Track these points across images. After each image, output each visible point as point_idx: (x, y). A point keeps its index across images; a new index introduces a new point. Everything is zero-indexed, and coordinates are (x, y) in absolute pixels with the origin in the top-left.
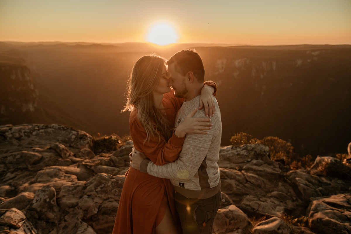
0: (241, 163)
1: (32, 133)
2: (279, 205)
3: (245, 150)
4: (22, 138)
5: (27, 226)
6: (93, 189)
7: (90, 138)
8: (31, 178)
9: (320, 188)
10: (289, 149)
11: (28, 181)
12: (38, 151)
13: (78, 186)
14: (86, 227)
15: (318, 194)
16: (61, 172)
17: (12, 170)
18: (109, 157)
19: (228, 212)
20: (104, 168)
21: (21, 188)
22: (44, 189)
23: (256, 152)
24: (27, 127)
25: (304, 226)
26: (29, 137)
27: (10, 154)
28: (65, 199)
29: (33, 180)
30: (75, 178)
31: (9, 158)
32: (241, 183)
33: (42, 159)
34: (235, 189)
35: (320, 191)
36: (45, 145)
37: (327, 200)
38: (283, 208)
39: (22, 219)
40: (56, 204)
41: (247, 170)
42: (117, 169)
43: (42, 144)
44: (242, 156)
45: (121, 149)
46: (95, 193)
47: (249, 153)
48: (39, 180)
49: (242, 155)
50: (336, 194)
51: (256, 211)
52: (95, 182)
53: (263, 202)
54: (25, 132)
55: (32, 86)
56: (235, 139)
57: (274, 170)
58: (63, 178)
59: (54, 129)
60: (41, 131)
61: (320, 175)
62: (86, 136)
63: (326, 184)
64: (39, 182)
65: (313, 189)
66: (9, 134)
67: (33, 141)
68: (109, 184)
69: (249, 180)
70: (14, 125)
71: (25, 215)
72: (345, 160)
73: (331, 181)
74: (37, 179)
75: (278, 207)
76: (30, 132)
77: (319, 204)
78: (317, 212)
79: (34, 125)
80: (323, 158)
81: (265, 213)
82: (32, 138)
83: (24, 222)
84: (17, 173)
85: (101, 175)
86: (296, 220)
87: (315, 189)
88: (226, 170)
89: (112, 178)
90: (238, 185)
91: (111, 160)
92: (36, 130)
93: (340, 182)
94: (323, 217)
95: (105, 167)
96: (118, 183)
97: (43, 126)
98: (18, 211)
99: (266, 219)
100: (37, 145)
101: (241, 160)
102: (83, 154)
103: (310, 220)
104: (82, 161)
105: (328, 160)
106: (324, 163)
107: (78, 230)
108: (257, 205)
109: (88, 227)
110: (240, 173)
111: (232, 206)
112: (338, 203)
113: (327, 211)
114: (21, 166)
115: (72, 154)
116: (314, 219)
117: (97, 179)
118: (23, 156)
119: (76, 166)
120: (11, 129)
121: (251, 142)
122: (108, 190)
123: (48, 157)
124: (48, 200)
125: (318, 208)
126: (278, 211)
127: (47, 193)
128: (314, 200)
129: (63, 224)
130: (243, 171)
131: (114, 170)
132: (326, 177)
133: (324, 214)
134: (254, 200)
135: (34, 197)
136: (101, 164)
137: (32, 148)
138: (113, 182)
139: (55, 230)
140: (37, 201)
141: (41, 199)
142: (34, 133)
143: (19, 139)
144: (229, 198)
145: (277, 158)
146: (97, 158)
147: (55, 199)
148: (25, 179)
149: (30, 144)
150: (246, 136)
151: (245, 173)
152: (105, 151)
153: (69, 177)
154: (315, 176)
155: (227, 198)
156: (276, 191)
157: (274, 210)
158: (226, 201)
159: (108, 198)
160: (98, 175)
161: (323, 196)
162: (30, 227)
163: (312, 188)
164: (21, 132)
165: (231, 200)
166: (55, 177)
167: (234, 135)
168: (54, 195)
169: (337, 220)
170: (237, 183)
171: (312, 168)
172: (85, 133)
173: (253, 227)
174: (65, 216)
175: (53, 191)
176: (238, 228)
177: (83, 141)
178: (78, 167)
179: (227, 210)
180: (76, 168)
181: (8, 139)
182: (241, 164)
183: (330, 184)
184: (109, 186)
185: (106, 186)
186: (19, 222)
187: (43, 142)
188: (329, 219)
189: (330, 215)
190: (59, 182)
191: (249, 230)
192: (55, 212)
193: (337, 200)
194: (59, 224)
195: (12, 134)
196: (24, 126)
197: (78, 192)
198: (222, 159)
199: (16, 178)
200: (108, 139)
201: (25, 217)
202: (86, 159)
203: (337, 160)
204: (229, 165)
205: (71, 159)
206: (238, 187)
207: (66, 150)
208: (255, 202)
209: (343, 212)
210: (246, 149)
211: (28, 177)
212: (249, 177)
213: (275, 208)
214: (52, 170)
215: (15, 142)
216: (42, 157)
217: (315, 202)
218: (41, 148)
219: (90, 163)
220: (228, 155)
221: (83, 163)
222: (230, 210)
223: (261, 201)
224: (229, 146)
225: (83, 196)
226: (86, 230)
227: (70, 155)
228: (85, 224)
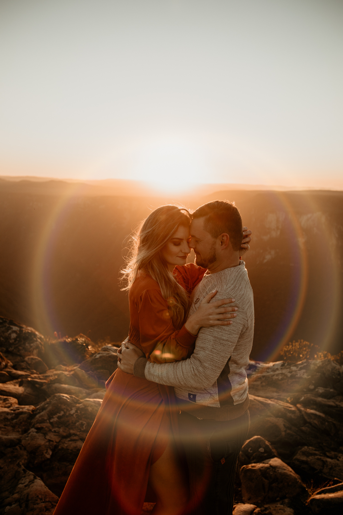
3: (304, 371)
6: (46, 418)
7: (40, 338)
13: (22, 413)
14: (32, 477)
18: (71, 371)
19: (267, 468)
23: (324, 374)
30: (15, 403)
32: (295, 425)
34: (283, 433)
41: (307, 403)
44: (300, 380)
45: (93, 358)
46: (49, 425)
49: (300, 378)
51: (318, 473)
52: (50, 408)
53: (331, 458)
56: (289, 351)
62: (35, 335)
68: (73, 412)
69: (308, 420)
81: (335, 477)
85: (59, 396)
88: (269, 402)
90: (290, 428)
91: (76, 375)
95: (66, 385)
96: (87, 410)
99: (333, 485)
101: (297, 386)
102: (29, 365)
104: (27, 376)
107: (20, 482)
108: (320, 463)
109: (35, 478)
110: (293, 408)
111: (276, 459)
115: (10, 364)
117: (53, 402)
119: (17, 383)
121: (317, 356)
122: (71, 421)
130: (299, 405)
131: (80, 391)
134: (315, 455)
136: (59, 381)
138: (78, 409)
144: (270, 447)
146: (52, 373)
150: (309, 346)
151: (302, 409)
153: (5, 400)
155: (267, 446)
158: (265, 452)
159: (70, 435)
160: (55, 396)
165: (274, 450)
170: (288, 424)
172: (33, 330)
173: (310, 496)
176: (284, 497)
177: (29, 343)
178: (20, 386)
179: (267, 465)
180: (17, 387)
184: (72, 415)
185: (67, 414)
191: (303, 500)
197: (21, 423)
200: (71, 343)
202: (33, 373)
204: (275, 394)
205: (8, 372)
206: (289, 431)
208: (316, 457)
210: (306, 367)
212: (309, 415)
219: (40, 379)
220: (275, 377)
221: (29, 379)
222: (271, 466)
223: (328, 457)
224: (277, 363)
225: (29, 429)
226: (32, 482)
227: (6, 366)
228: (31, 473)
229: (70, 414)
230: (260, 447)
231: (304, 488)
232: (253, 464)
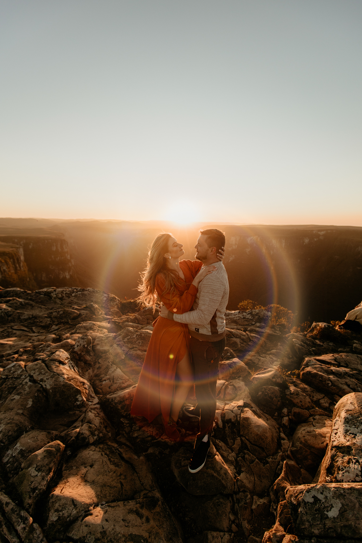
0: (246, 325)
1: (71, 295)
2: (276, 361)
3: (250, 315)
4: (64, 298)
5: (71, 364)
6: (121, 340)
7: (118, 300)
8: (72, 330)
9: (314, 349)
10: (290, 315)
11: (69, 332)
12: (76, 309)
13: (109, 337)
14: (115, 368)
15: (312, 353)
16: (95, 327)
17: (56, 323)
18: (134, 316)
19: (232, 363)
20: (130, 325)
21: (64, 337)
22: (83, 337)
23: (260, 316)
24: (68, 290)
25: (296, 378)
26: (69, 297)
27: (55, 310)
28: (99, 346)
29: (73, 331)
30: (106, 332)
31: (54, 314)
32: (245, 342)
33: (80, 315)
34: (239, 346)
35: (313, 350)
36: (82, 304)
37: (318, 358)
38: (279, 363)
39: (68, 358)
40: (91, 350)
41: (251, 331)
42: (140, 326)
43: (80, 304)
44: (248, 320)
45: (144, 309)
46: (123, 343)
47: (254, 318)
48: (77, 332)
49: (248, 319)
50: (327, 354)
51: (257, 364)
52: (123, 334)
53: (263, 357)
54: (66, 294)
55: (69, 257)
56: (242, 305)
57: (275, 332)
58: (96, 331)
59: (89, 292)
60: (79, 293)
61: (314, 338)
62: (116, 299)
63: (319, 345)
64: (78, 333)
65: (307, 349)
66: (54, 295)
67: (72, 301)
68: (134, 336)
69: (252, 339)
70: (58, 287)
71: (70, 355)
72: (338, 326)
73: (323, 343)
74: (76, 331)
75: (275, 362)
76: (70, 294)
77: (310, 360)
78: (308, 367)
79: (73, 288)
80: (318, 323)
81: (264, 366)
82: (72, 298)
83: (69, 361)
84: (60, 326)
85: (128, 329)
86: (289, 372)
87: (309, 349)
88: (232, 330)
89: (137, 332)
90: (243, 343)
91: (136, 318)
92: (75, 292)
93: (331, 344)
94: (312, 370)
95: (131, 323)
96: (141, 335)
97: (81, 289)
98: (65, 352)
99: (264, 370)
100: (75, 304)
101: (246, 323)
102: (113, 313)
103: (302, 373)
104: (112, 319)
105: (322, 325)
106: (318, 328)
107: (110, 370)
108: (258, 360)
109: (117, 368)
110: (244, 334)
111: (236, 358)
112: (326, 360)
113: (316, 366)
114: (63, 321)
115: (104, 312)
116: (304, 372)
117: (125, 331)
118: (65, 312)
119: (107, 322)
120: (55, 291)
121: (256, 308)
122: (134, 341)
123: (85, 314)
124: (86, 346)
125: (309, 364)
126: (275, 365)
127: (86, 340)
128: (306, 357)
129: (97, 366)
130: (247, 332)
131: (138, 326)
132: (320, 340)
133: (313, 368)
134: (255, 356)
135: (76, 343)
136: (127, 321)
137: (71, 306)
138: (137, 335)
139: (91, 369)
140: (78, 346)
141: (81, 344)
142: (73, 295)
143: (61, 299)
144: (233, 353)
145: (279, 323)
146: (124, 317)
147: (91, 345)
148: (66, 331)
149: (70, 303)
150: (252, 303)
151: (249, 334)
152: (130, 312)
153: (101, 330)
154: (310, 338)
155: (231, 352)
156: (275, 349)
157: (272, 364)
158: (231, 355)
159: (133, 348)
160: (126, 329)
161: (315, 355)
162: (73, 365)
163: (306, 348)
164: (63, 293)
165: (235, 354)
166: (90, 330)
167: (242, 302)
168: (91, 342)
169: (323, 373)
170: (241, 342)
171: (309, 332)
172: (114, 296)
173: (253, 376)
174: (99, 359)
175: (90, 339)
176: (240, 377)
177: (113, 302)
178: (108, 323)
179: (231, 362)
180: (107, 324)
181: (53, 298)
182: (246, 326)
183: (322, 346)
184: (134, 338)
185: (132, 337)
186: (66, 360)
187: (80, 302)
188: (317, 372)
189: (318, 369)
190: (93, 333)
191: (249, 378)
192: (91, 356)
193: (326, 358)
194: (94, 365)
195: (56, 294)
196: (66, 288)
197: (109, 342)
198: (230, 322)
199: (59, 330)
200: (133, 302)
201: (69, 357)
202: (115, 317)
203: (330, 326)
204: (235, 327)
205: (102, 317)
206: (242, 345)
207: (99, 309)
208: (256, 357)
209: (329, 368)
210: (251, 313)
211: (68, 330)
212: (252, 337)
213: (273, 363)
214: (88, 324)
215: (58, 301)
216: (80, 313)
217: (307, 359)
218: (79, 307)
219: (118, 320)
220: (235, 318)
221: (113, 320)
222: (233, 362)
223: (261, 357)
224: (236, 311)
225: (113, 345)
226: (115, 370)
227: (102, 314)
228: (115, 366)
229: (133, 337)
230: (228, 353)
231: (250, 372)
232: (225, 361)
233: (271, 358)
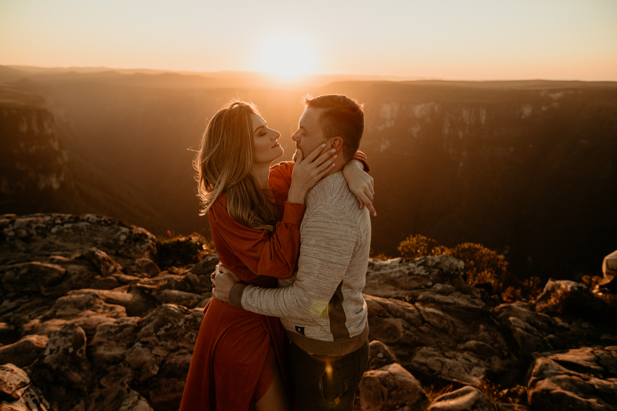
0: (416, 288)
1: (49, 230)
2: (477, 365)
3: (422, 267)
4: (33, 238)
5: (32, 397)
6: (152, 331)
7: (152, 239)
8: (45, 310)
9: (551, 336)
10: (501, 265)
11: (39, 315)
12: (58, 262)
13: (126, 326)
14: (136, 398)
15: (547, 347)
16: (98, 301)
17: (12, 294)
18: (183, 274)
19: (387, 376)
20: (175, 295)
21: (27, 326)
22: (64, 330)
23: (442, 270)
24: (42, 219)
25: (518, 403)
26: (44, 236)
27: (11, 266)
28: (102, 348)
29: (48, 313)
30: (122, 312)
31: (8, 274)
32: (413, 325)
33: (66, 275)
34: (402, 335)
35: (550, 340)
36: (73, 251)
37: (562, 357)
38: (484, 370)
39: (23, 385)
40: (85, 357)
41: (425, 302)
42: (196, 296)
43: (67, 250)
44: (418, 277)
45: (205, 260)
46: (155, 338)
47: (430, 272)
48: (58, 313)
49: (418, 275)
50: (578, 347)
51: (438, 374)
52: (156, 320)
53: (450, 358)
54: (37, 228)
55: (56, 145)
56: (406, 246)
57: (473, 303)
58: (101, 310)
59: (90, 223)
60: (66, 226)
61: (551, 312)
62: (146, 236)
63: (562, 328)
64: (59, 317)
65: (538, 338)
66: (9, 231)
67: (51, 243)
68: (181, 323)
69: (427, 319)
70: (20, 214)
71: (29, 376)
72: (597, 287)
73: (570, 323)
74: (55, 312)
75: (475, 369)
76: (46, 228)
77: (547, 365)
78: (542, 379)
79: (55, 215)
80: (558, 282)
81: (453, 378)
82: (51, 238)
83: (27, 390)
84: (20, 300)
85: (166, 307)
86: (505, 391)
87: (541, 338)
88: (387, 302)
89: (187, 312)
90: (408, 329)
91: (187, 280)
92: (58, 224)
93: (585, 325)
94: (553, 387)
95: (176, 292)
96: (196, 321)
97: (71, 217)
98: (16, 369)
100: (57, 250)
101: (415, 284)
102: (140, 268)
103: (531, 392)
104: (136, 281)
105: (566, 287)
106: (559, 292)
108: (439, 364)
109: (139, 398)
110: (412, 308)
111: (395, 365)
112: (580, 362)
113: (560, 377)
115: (120, 267)
116: (536, 390)
117: (160, 313)
118: (32, 270)
119: (125, 289)
120: (12, 222)
121: (435, 251)
122: (179, 334)
123: (77, 272)
124: (71, 350)
125: (545, 372)
126: (475, 375)
127: (70, 337)
128: (538, 357)
129: (97, 393)
130: (417, 304)
131: (191, 298)
132: (561, 316)
133: (554, 382)
134: (434, 355)
135: (47, 345)
136: (169, 287)
137: (48, 256)
138: (187, 320)
140: (51, 351)
141: (59, 347)
142: (54, 230)
143: (27, 240)
144: (389, 352)
145: (479, 280)
146: (164, 276)
147: (84, 348)
149: (45, 248)
150: (426, 242)
151: (421, 308)
152: (179, 262)
153: (112, 309)
154: (543, 314)
155: (386, 351)
156: (473, 339)
157: (469, 373)
158: (384, 357)
159: (178, 349)
160: (162, 307)
161: (555, 349)
163: (536, 336)
164: (31, 228)
165: (393, 355)
166: (88, 309)
167: (406, 240)
168: (83, 341)
169: (576, 393)
170: (406, 325)
171: (540, 300)
172: (144, 230)
173: (430, 403)
174: (101, 378)
175: (81, 335)
176: (404, 405)
177: (140, 245)
178: (128, 292)
179: (386, 372)
180: (125, 293)
181: (7, 239)
182: (414, 292)
183: (568, 329)
184: (181, 327)
185: (175, 326)
186: (18, 389)
187: (69, 245)
188: (563, 391)
189: (564, 384)
191: (422, 408)
192: (83, 371)
193: (578, 358)
194: (90, 393)
195: (14, 230)
196: (37, 217)
197: (126, 337)
198: (382, 282)
200: (184, 242)
201: (28, 381)
202: (143, 277)
203: (581, 287)
204: (393, 293)
205: (116, 277)
206: (407, 332)
207: (109, 261)
208: (436, 358)
209: (587, 380)
210: (424, 264)
211: (38, 309)
212: (428, 314)
213: (471, 369)
214: (83, 295)
215: (19, 244)
216: (66, 272)
217: (540, 361)
218: (65, 256)
219: (150, 284)
220: (393, 275)
221: (138, 285)
222: (390, 373)
223: (447, 357)
224: (395, 260)
225: (134, 344)
226: (136, 403)
227: (115, 271)
228: (135, 392)
229: (178, 326)
230: (379, 352)
231: (424, 395)
232: (372, 372)
233: (467, 359)
